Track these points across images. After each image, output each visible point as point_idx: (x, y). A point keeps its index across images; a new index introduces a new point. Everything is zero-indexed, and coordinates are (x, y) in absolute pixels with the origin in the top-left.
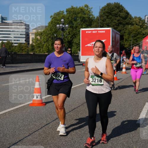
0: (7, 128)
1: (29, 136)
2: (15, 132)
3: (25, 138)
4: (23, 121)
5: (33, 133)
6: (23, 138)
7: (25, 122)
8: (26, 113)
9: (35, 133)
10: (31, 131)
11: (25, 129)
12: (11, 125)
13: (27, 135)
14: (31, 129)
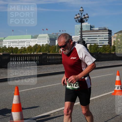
0: (95, 112)
1: (112, 119)
2: (101, 115)
3: (109, 120)
4: (107, 107)
5: (115, 117)
6: (107, 120)
7: (109, 108)
8: (109, 100)
9: (117, 117)
10: (114, 115)
11: (109, 113)
12: (97, 109)
13: (110, 118)
14: (114, 114)
